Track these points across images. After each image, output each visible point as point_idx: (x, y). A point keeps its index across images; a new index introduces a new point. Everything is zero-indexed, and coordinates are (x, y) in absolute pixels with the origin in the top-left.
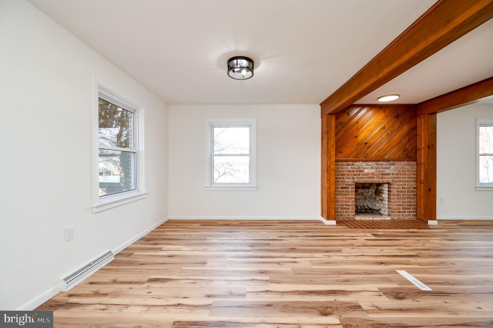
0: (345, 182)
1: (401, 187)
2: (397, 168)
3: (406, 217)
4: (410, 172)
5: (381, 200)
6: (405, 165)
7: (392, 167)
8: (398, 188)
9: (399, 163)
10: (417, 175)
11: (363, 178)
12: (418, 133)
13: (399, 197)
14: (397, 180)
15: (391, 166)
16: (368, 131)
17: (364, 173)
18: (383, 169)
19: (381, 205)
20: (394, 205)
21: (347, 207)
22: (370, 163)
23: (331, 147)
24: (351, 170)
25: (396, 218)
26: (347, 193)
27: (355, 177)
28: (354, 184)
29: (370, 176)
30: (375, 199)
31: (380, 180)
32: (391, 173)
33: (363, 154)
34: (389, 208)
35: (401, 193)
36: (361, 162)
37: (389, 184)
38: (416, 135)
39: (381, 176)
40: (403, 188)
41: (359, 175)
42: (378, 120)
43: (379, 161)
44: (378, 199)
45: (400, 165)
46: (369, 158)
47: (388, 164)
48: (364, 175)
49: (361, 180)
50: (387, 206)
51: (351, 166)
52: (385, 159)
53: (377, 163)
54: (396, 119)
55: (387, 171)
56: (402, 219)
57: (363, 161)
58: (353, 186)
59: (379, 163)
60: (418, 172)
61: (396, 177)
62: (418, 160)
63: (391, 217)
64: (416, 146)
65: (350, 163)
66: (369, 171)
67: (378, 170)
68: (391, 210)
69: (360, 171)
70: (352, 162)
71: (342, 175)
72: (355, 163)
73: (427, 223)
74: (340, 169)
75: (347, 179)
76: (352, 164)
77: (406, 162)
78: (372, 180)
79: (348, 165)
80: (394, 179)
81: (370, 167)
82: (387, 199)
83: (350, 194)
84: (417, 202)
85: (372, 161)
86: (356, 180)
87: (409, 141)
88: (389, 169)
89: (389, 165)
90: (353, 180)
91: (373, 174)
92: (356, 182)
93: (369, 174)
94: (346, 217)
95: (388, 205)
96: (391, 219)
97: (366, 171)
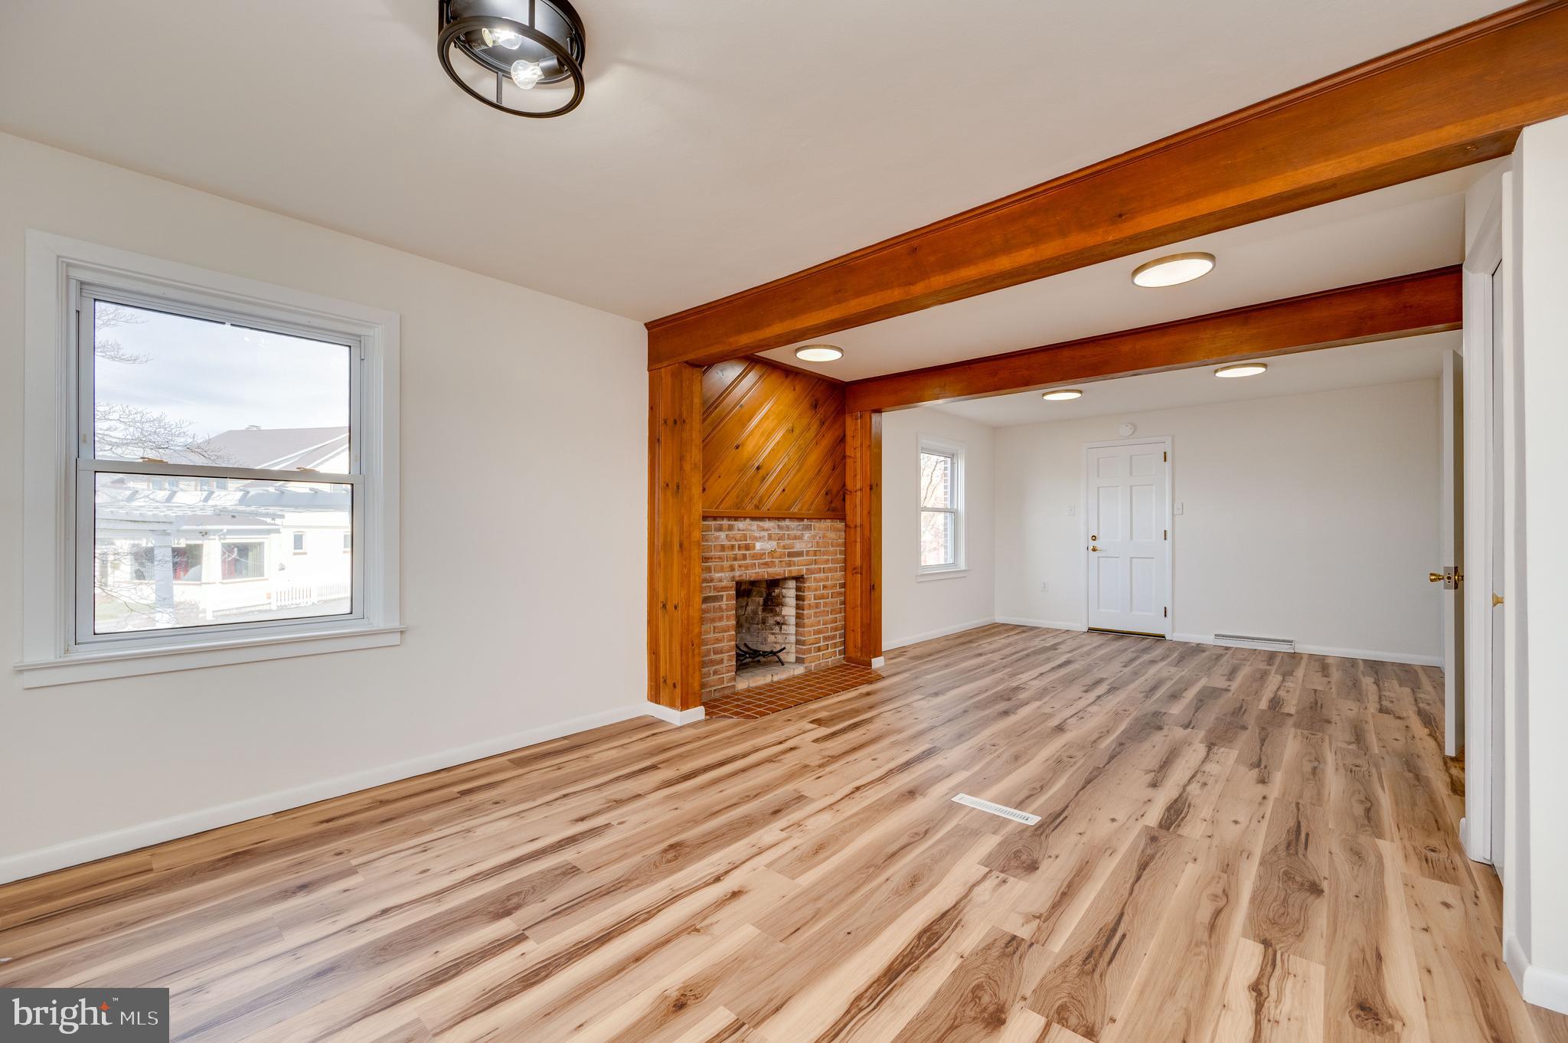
0: (712, 580)
1: (822, 584)
2: (814, 537)
3: (830, 659)
4: (835, 546)
5: (778, 623)
6: (828, 530)
7: (807, 535)
8: (816, 590)
9: (817, 525)
10: (845, 553)
11: (752, 567)
12: (848, 454)
13: (817, 610)
14: (815, 569)
16: (763, 433)
17: (755, 551)
18: (790, 540)
19: (780, 638)
20: (808, 632)
21: (718, 657)
22: (767, 524)
23: (691, 469)
24: (726, 543)
25: (813, 664)
26: (718, 614)
27: (736, 566)
28: (732, 587)
29: (767, 560)
30: (764, 623)
31: (785, 570)
32: (805, 550)
33: (752, 498)
34: (798, 642)
35: (822, 601)
36: (748, 520)
37: (799, 579)
38: (844, 457)
39: (787, 559)
40: (825, 587)
41: (744, 557)
42: (781, 407)
43: (784, 519)
44: (771, 621)
45: (819, 529)
46: (764, 509)
47: (800, 528)
48: (754, 557)
49: (747, 572)
50: (793, 639)
51: (727, 533)
52: (795, 513)
53: (780, 524)
54: (813, 412)
55: (799, 546)
56: (822, 665)
57: (753, 519)
58: (731, 592)
59: (783, 523)
60: (847, 545)
61: (814, 559)
62: (849, 517)
63: (804, 665)
64: (844, 485)
65: (725, 523)
66: (764, 547)
67: (783, 543)
68: (804, 647)
69: (747, 547)
70: (729, 520)
71: (706, 559)
72: (735, 523)
73: (870, 665)
75: (718, 572)
76: (729, 525)
77: (828, 523)
78: (770, 570)
79: (720, 529)
80: (809, 567)
81: (765, 534)
82: (793, 620)
83: (725, 616)
84: (845, 618)
85: (770, 519)
86: (737, 573)
87: (833, 470)
88: (802, 539)
89: (801, 530)
90: (731, 574)
91: (772, 553)
92: (737, 579)
93: (765, 553)
94: (715, 688)
95: (797, 634)
96: (804, 671)
97: (758, 546)
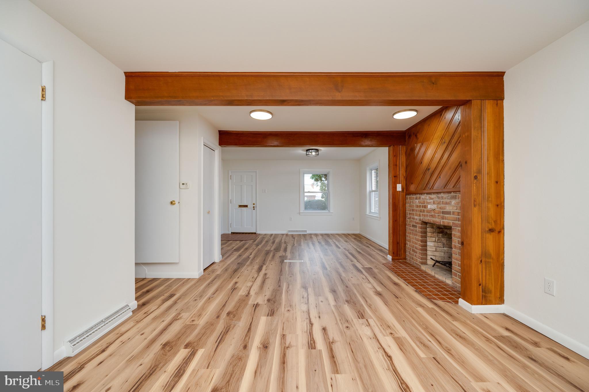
0: (414, 219)
11: (427, 216)
15: (451, 199)
17: (428, 209)
18: (444, 204)
20: (456, 263)
21: (416, 250)
22: (433, 196)
26: (416, 233)
27: (421, 214)
28: (420, 223)
29: (432, 214)
31: (441, 221)
32: (452, 211)
33: (427, 184)
36: (425, 195)
39: (442, 215)
41: (424, 211)
42: (439, 133)
43: (440, 193)
47: (449, 197)
48: (427, 211)
49: (425, 218)
52: (447, 189)
53: (438, 195)
55: (448, 208)
57: (427, 193)
58: (420, 226)
59: (440, 195)
61: (457, 217)
63: (452, 281)
66: (431, 207)
67: (440, 206)
69: (425, 207)
70: (419, 195)
71: (413, 210)
72: (421, 196)
73: (459, 301)
74: (411, 204)
76: (419, 197)
78: (434, 219)
79: (416, 199)
80: (455, 222)
81: (432, 201)
83: (418, 235)
85: (434, 193)
89: (450, 199)
90: (420, 218)
91: (435, 211)
93: (432, 211)
94: (415, 262)
96: (452, 285)
97: (429, 206)
